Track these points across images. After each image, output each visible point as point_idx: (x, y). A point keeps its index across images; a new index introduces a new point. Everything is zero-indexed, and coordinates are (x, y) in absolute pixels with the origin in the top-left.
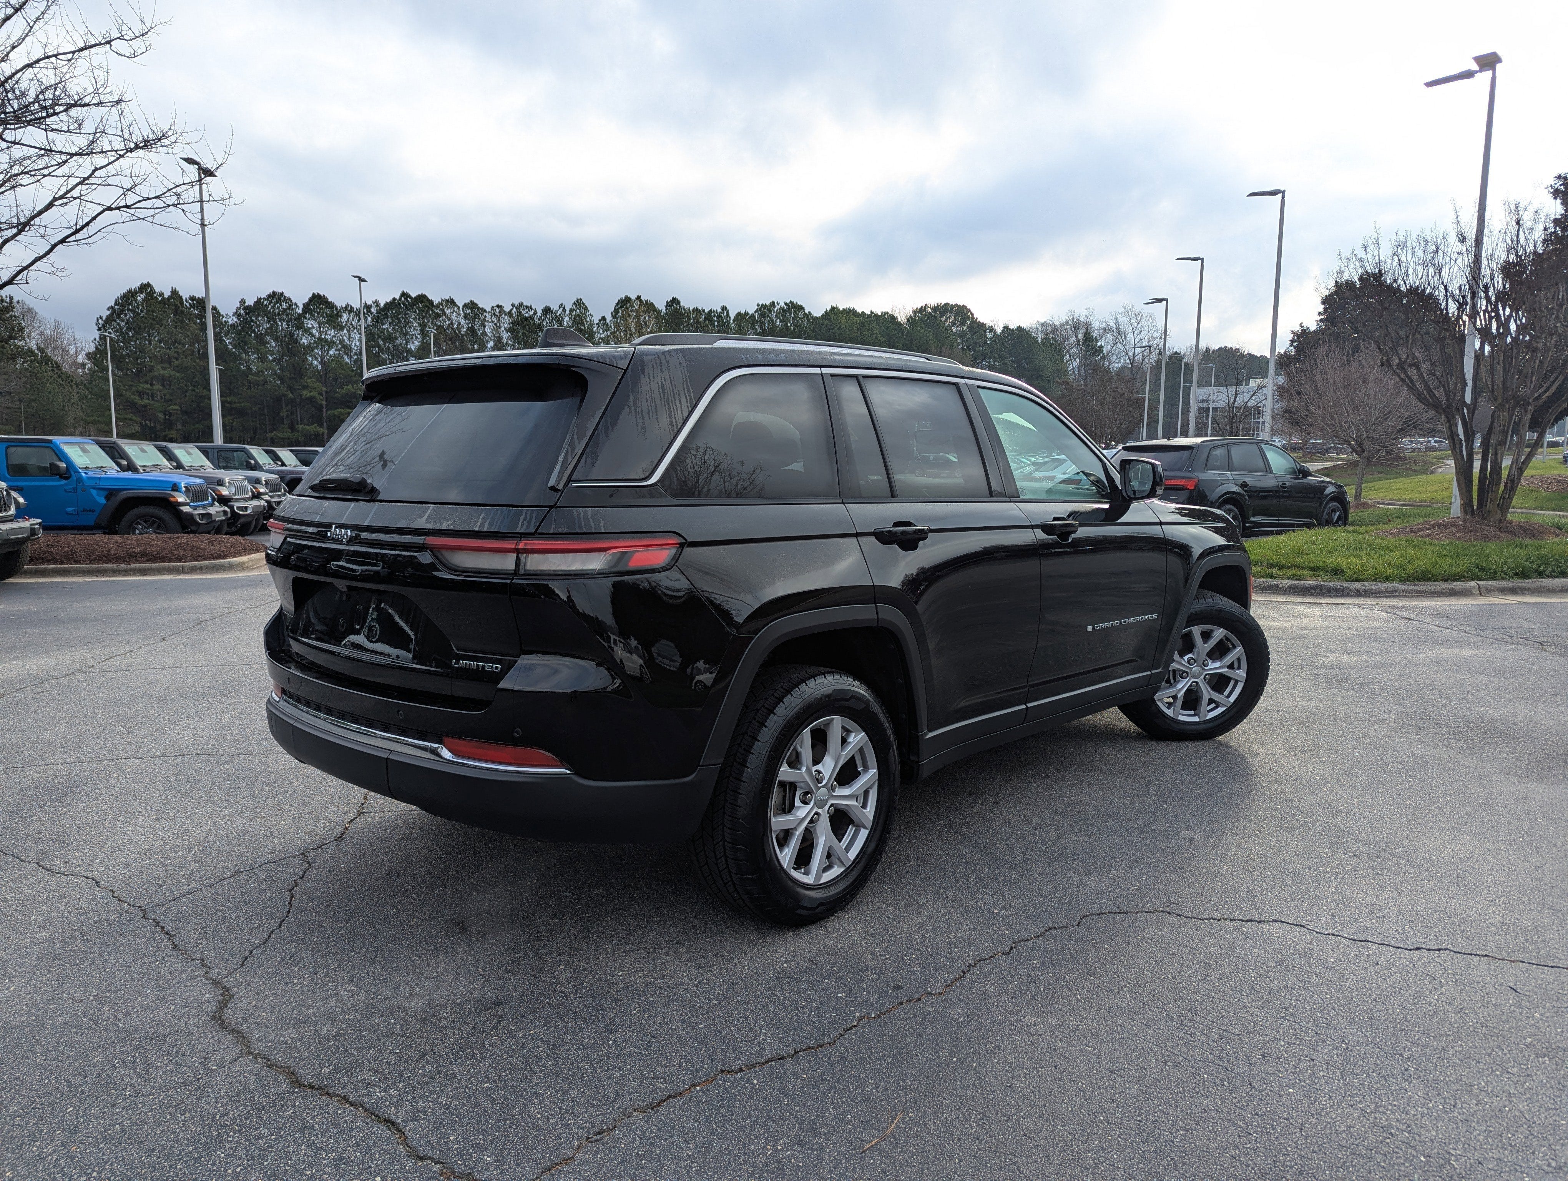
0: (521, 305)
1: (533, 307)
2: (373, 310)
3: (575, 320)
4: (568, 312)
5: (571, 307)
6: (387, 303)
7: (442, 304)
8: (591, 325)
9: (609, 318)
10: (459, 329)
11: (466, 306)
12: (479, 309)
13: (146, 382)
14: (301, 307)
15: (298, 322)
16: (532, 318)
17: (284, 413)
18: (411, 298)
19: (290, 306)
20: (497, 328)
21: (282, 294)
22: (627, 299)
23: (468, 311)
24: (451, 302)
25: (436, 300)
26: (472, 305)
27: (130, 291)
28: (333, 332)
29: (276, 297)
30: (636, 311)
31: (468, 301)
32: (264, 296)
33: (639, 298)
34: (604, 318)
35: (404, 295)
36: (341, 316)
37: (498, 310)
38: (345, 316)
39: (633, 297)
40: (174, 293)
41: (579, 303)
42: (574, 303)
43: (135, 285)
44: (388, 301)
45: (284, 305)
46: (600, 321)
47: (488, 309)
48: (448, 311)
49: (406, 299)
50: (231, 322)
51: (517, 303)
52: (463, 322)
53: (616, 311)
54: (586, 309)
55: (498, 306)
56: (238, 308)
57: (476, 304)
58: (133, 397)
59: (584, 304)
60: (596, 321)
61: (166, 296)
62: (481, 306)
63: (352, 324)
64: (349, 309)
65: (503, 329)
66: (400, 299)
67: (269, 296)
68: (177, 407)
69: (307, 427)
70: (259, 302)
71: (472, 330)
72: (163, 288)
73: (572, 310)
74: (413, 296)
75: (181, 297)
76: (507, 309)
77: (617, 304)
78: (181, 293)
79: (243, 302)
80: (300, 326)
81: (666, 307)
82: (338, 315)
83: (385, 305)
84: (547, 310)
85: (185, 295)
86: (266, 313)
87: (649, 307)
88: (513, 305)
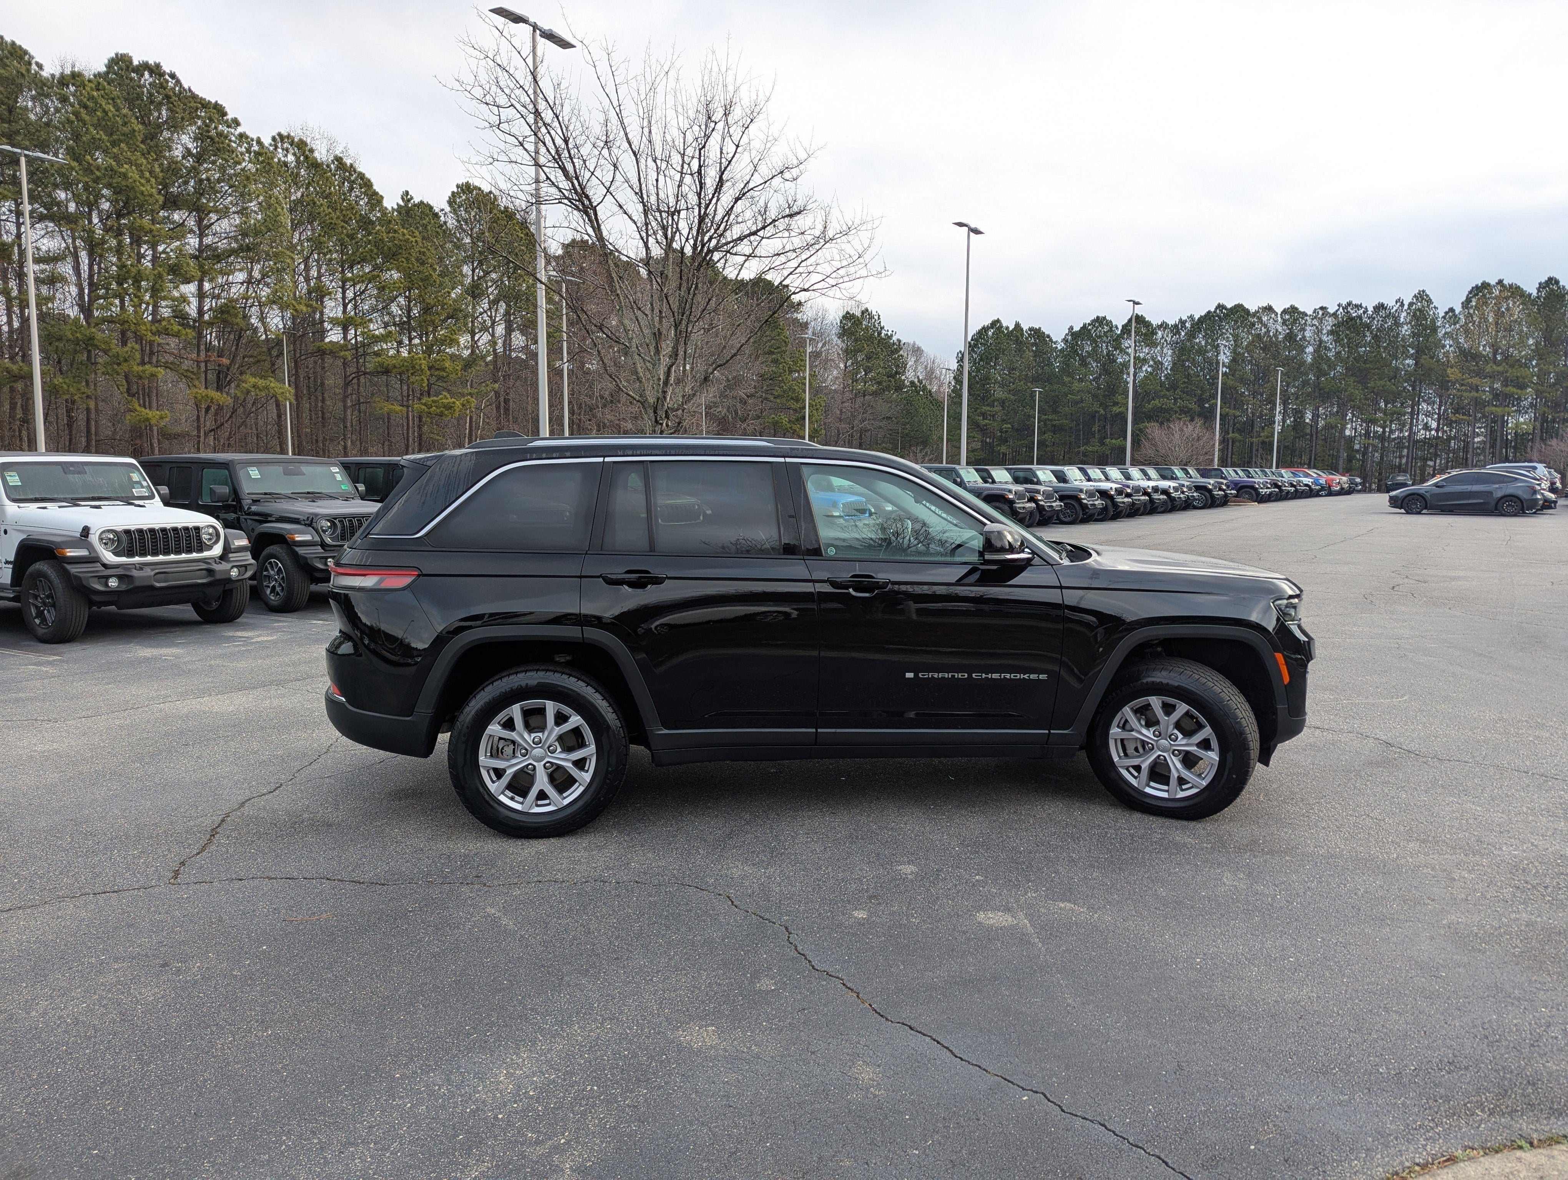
0: (1349, 304)
1: (1364, 305)
2: (1188, 325)
3: (1414, 315)
4: (1406, 307)
5: (1410, 300)
6: (1201, 317)
7: (1258, 312)
8: (1433, 321)
9: (1458, 309)
10: (1275, 335)
11: (1285, 311)
12: (1300, 313)
13: (988, 405)
14: (1120, 328)
15: (1117, 342)
16: (1360, 317)
17: (1096, 428)
18: (1226, 309)
19: (1111, 328)
20: (1319, 331)
21: (1104, 318)
22: (1485, 285)
23: (1287, 317)
24: (1269, 309)
25: (1253, 308)
26: (1292, 310)
27: (983, 328)
28: (1146, 350)
29: (1100, 321)
30: (1496, 298)
31: (1288, 306)
32: (1088, 321)
33: (1500, 282)
34: (1452, 310)
35: (1220, 307)
36: (1156, 333)
37: (1321, 313)
38: (1160, 334)
39: (1493, 282)
40: (1017, 325)
41: (1422, 296)
42: (1415, 296)
43: (987, 322)
44: (1203, 314)
45: (1106, 328)
46: (1446, 313)
47: (1310, 312)
48: (1265, 319)
49: (1221, 311)
50: (1059, 348)
51: (1344, 303)
52: (1280, 329)
53: (1468, 300)
54: (1430, 301)
55: (1322, 308)
56: (1067, 335)
57: (1297, 309)
58: (977, 417)
59: (1427, 296)
60: (1442, 314)
61: (1011, 329)
62: (1301, 309)
63: (1166, 340)
64: (1163, 326)
65: (1325, 332)
66: (1215, 312)
67: (1093, 321)
68: (1009, 426)
69: (1114, 441)
70: (1084, 327)
71: (1290, 337)
72: (1009, 323)
73: (1411, 304)
74: (1229, 306)
75: (1022, 330)
76: (1331, 310)
77: (1470, 292)
78: (1022, 326)
79: (1071, 328)
80: (1118, 347)
81: (1539, 290)
82: (1154, 333)
83: (1199, 319)
84: (1380, 307)
85: (1025, 327)
86: (1090, 337)
87: (1515, 291)
88: (1339, 305)
